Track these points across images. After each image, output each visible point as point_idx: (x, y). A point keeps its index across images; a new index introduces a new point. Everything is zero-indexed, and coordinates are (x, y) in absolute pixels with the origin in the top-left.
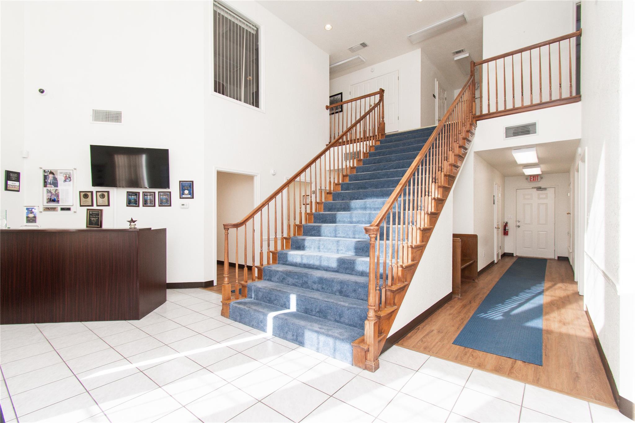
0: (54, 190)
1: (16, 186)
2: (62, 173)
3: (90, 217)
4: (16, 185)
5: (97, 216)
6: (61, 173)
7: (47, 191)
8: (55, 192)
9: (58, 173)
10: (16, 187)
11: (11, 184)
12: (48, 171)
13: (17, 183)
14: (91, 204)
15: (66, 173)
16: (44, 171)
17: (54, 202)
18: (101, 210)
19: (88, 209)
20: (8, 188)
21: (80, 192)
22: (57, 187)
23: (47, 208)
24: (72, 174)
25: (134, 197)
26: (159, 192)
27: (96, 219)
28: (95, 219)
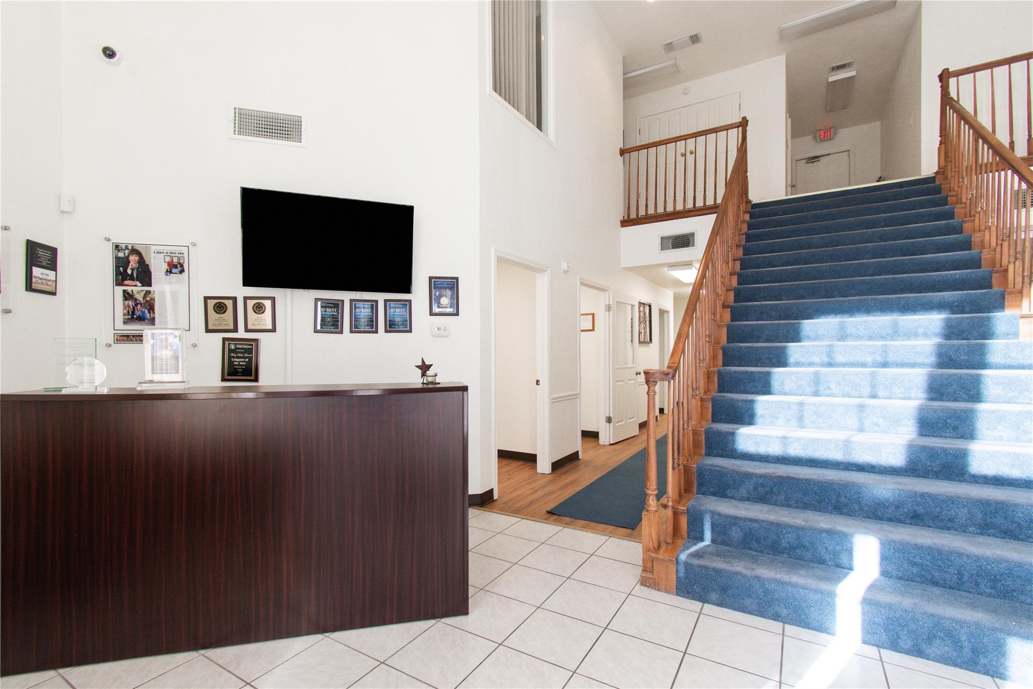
0: (143, 294)
1: (49, 281)
2: (161, 253)
3: (230, 358)
4: (49, 278)
5: (246, 355)
6: (158, 253)
7: (124, 296)
8: (144, 297)
9: (152, 252)
10: (50, 283)
11: (41, 277)
12: (127, 248)
13: (51, 274)
14: (232, 328)
15: (171, 253)
16: (117, 246)
17: (142, 322)
18: (256, 340)
19: (224, 340)
20: (34, 286)
21: (206, 299)
22: (150, 285)
23: (123, 336)
24: (186, 255)
25: (332, 311)
26: (386, 301)
27: (244, 362)
28: (242, 362)
